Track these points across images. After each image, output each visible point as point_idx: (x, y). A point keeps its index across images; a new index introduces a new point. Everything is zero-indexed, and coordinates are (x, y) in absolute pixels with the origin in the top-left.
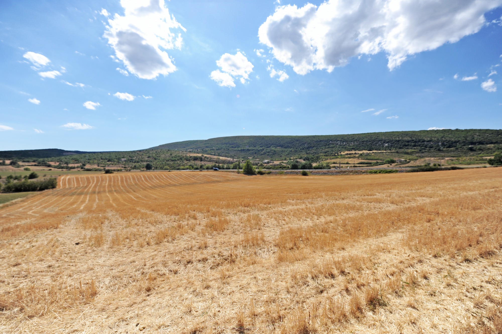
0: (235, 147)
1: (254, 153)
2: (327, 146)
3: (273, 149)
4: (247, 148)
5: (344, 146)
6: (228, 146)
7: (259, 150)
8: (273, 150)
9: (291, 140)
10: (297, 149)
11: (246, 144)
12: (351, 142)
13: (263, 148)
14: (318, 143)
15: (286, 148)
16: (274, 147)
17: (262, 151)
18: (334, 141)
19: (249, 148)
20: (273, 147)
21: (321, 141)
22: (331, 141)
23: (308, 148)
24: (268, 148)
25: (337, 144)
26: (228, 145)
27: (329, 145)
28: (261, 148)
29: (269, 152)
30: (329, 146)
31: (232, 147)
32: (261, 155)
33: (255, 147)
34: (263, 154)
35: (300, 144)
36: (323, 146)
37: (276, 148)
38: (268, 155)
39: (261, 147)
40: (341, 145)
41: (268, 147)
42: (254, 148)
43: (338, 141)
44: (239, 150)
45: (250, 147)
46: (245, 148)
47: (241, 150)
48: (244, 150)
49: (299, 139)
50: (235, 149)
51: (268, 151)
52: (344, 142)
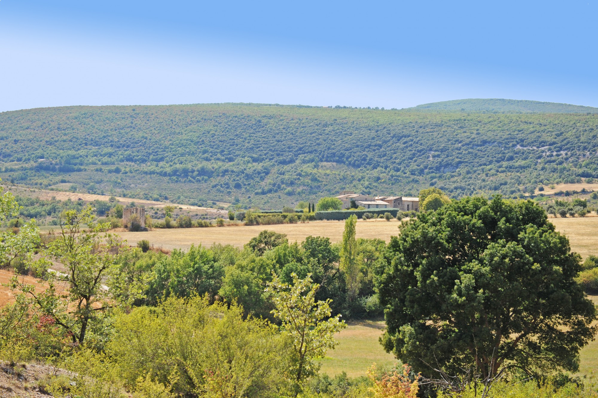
0: (144, 161)
1: (232, 184)
2: (505, 164)
3: (308, 168)
4: (200, 166)
5: (561, 163)
6: (110, 155)
7: (248, 171)
8: (307, 175)
9: (373, 134)
10: (398, 170)
11: (193, 148)
12: (585, 148)
13: (267, 163)
14: (475, 151)
15: (356, 166)
16: (312, 161)
17: (262, 179)
18: (531, 144)
19: (209, 166)
20: (304, 162)
21: (484, 142)
22: (521, 142)
23: (438, 169)
24: (286, 167)
25: (540, 157)
26: (110, 150)
27: (511, 159)
28: (258, 166)
29: (292, 183)
30: (511, 163)
31: (129, 159)
32: (263, 193)
33: (231, 160)
34: (270, 191)
35: (408, 154)
36: (491, 162)
37: (316, 166)
38: (290, 194)
39: (255, 160)
40: (550, 162)
41: (284, 163)
42: (228, 165)
43: (543, 143)
44: (165, 174)
45: (207, 159)
46: (189, 166)
47: (175, 172)
48: (186, 172)
49: (406, 132)
50: (145, 167)
51: (286, 177)
52: (561, 149)
